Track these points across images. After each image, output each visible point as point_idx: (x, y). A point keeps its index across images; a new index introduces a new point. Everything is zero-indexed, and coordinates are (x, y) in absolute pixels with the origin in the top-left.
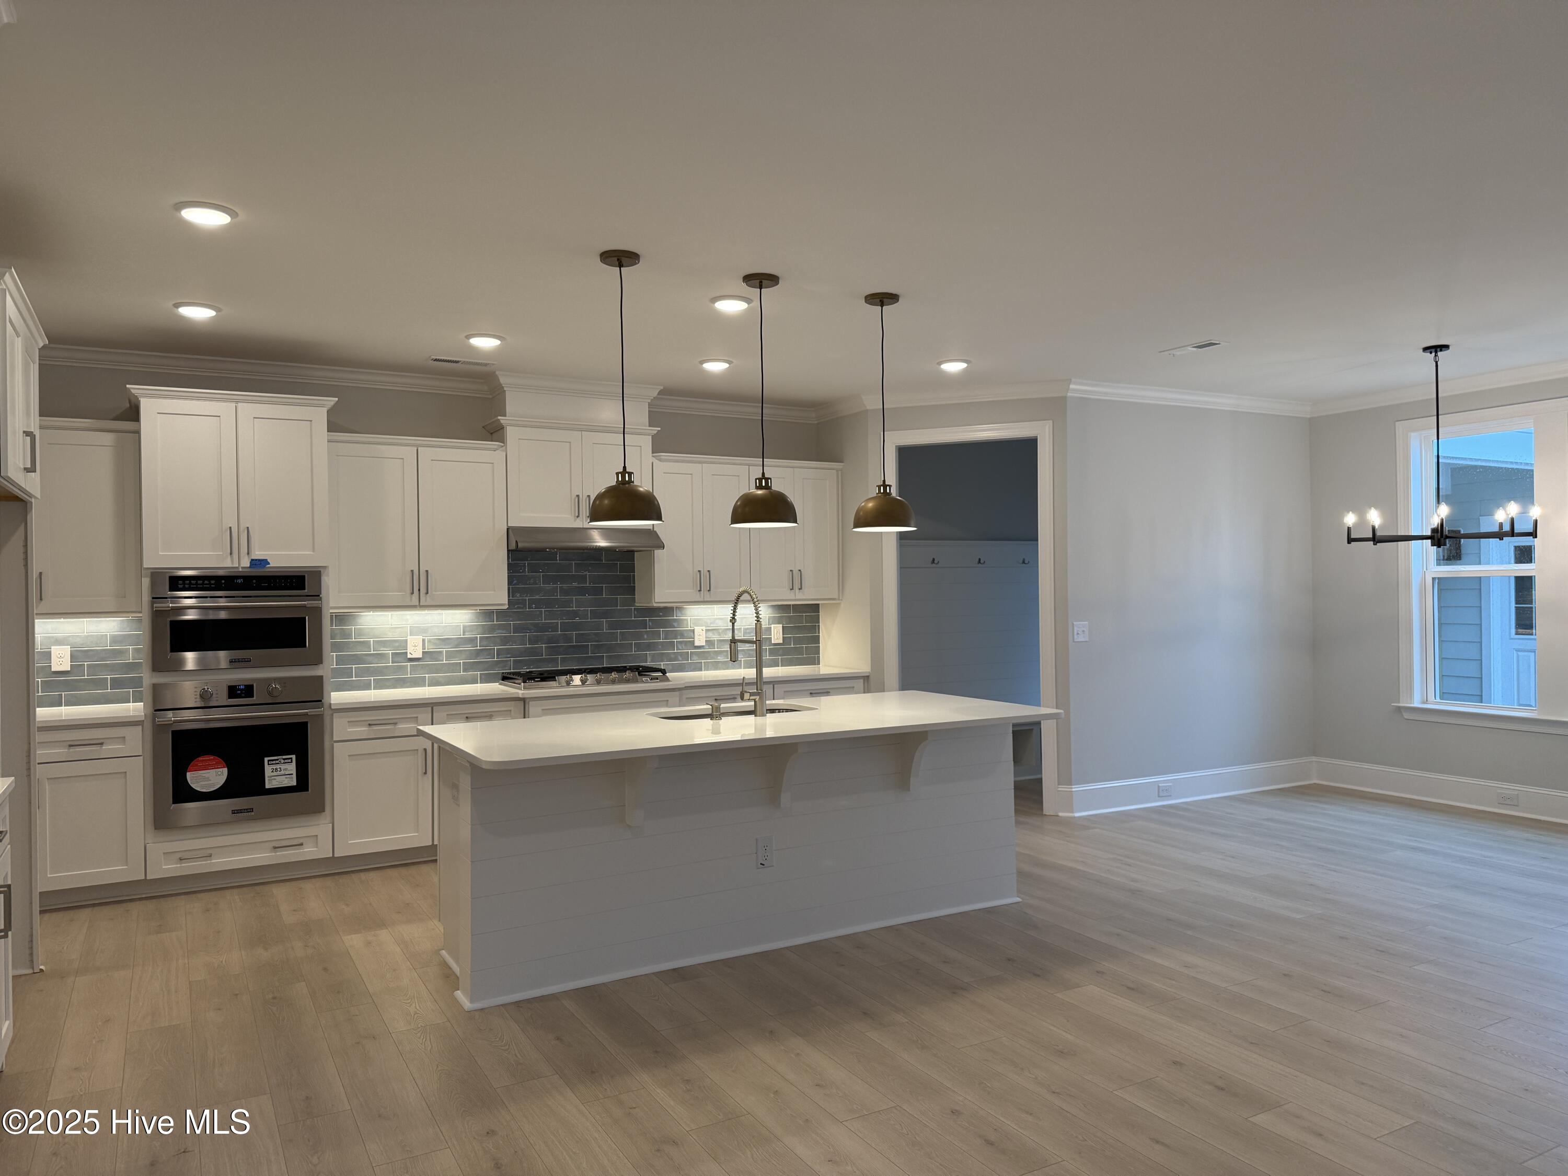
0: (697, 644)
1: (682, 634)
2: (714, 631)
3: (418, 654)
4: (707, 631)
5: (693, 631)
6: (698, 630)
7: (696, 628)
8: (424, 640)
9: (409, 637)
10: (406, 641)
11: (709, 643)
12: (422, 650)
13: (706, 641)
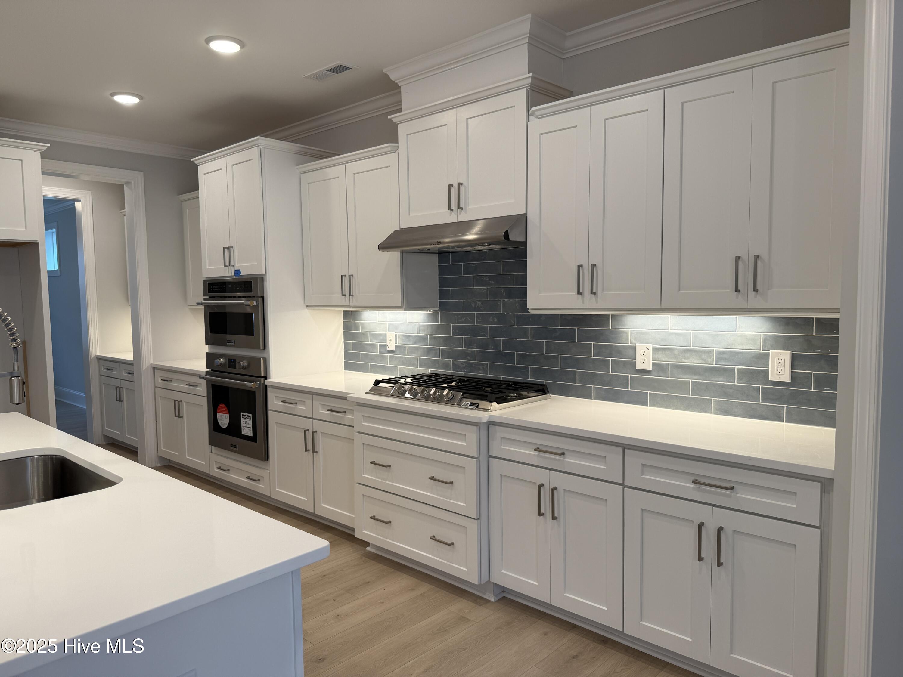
0: (639, 366)
1: (619, 352)
2: (667, 352)
3: (393, 349)
4: (655, 350)
5: (635, 348)
6: (640, 347)
7: (638, 345)
8: (396, 336)
9: (388, 332)
10: (386, 335)
11: (659, 367)
12: (394, 344)
13: (654, 364)
